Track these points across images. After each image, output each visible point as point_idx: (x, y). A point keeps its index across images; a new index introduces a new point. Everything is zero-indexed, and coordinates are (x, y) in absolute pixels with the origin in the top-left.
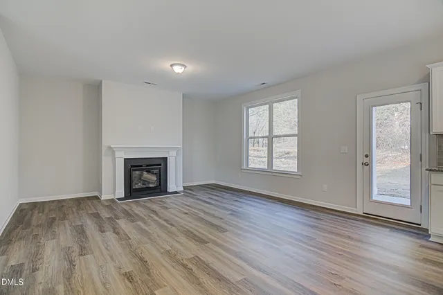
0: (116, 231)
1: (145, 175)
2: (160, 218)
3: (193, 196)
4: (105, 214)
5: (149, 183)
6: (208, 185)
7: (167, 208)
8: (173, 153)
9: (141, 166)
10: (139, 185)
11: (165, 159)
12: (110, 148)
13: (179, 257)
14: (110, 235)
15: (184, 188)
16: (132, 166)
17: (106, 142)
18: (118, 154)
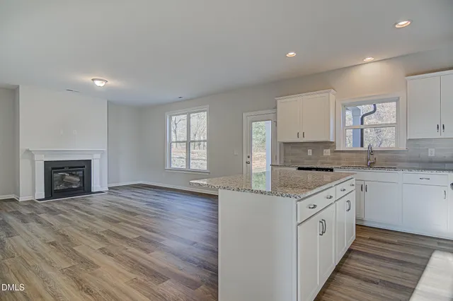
0: (39, 221)
1: (68, 177)
2: (81, 210)
3: (117, 194)
4: (25, 211)
5: (71, 184)
6: (135, 185)
7: (89, 204)
8: (97, 156)
9: (63, 168)
10: (62, 187)
11: (89, 162)
12: (28, 151)
13: (95, 231)
14: (33, 224)
15: (109, 188)
16: (53, 169)
17: (23, 145)
18: (37, 157)
